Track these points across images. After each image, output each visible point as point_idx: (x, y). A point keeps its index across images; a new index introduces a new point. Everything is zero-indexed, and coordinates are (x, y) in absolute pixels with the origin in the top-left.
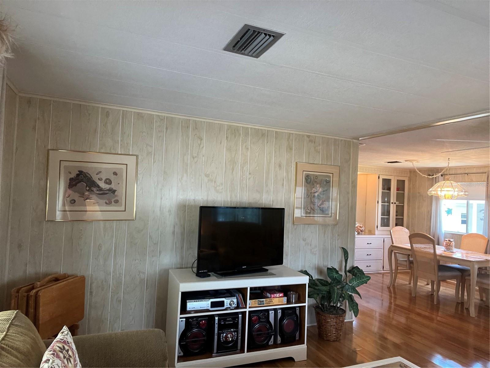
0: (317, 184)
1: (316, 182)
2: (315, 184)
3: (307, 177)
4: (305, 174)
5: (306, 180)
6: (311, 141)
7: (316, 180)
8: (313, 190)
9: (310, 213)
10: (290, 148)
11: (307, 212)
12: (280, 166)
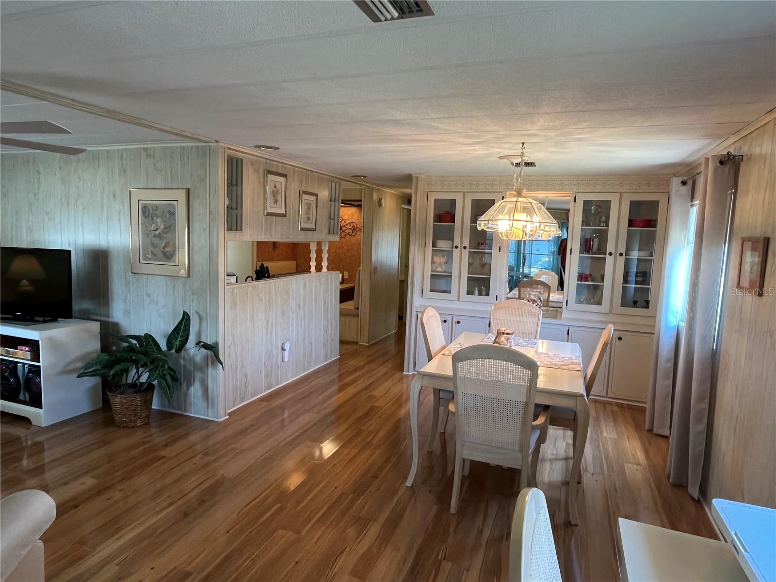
0: (158, 217)
1: (156, 214)
2: (155, 218)
3: (145, 208)
4: (142, 204)
5: (144, 212)
6: (149, 156)
7: (155, 212)
8: (153, 226)
9: (150, 259)
10: (123, 171)
11: (147, 257)
12: (114, 196)
